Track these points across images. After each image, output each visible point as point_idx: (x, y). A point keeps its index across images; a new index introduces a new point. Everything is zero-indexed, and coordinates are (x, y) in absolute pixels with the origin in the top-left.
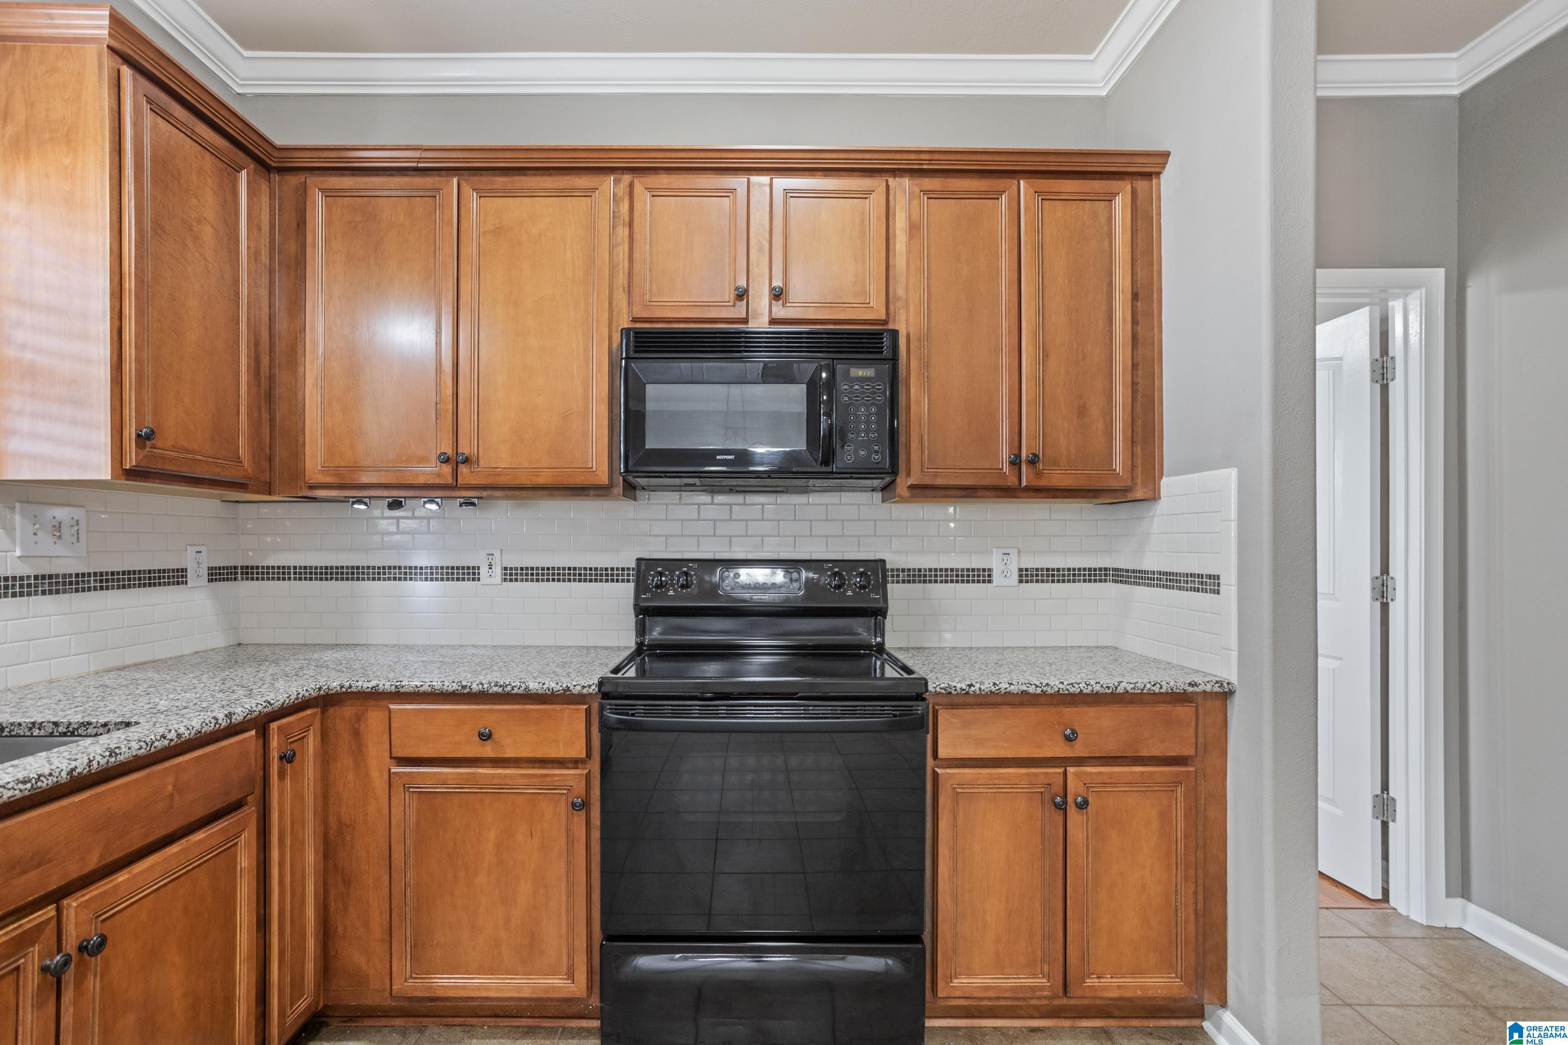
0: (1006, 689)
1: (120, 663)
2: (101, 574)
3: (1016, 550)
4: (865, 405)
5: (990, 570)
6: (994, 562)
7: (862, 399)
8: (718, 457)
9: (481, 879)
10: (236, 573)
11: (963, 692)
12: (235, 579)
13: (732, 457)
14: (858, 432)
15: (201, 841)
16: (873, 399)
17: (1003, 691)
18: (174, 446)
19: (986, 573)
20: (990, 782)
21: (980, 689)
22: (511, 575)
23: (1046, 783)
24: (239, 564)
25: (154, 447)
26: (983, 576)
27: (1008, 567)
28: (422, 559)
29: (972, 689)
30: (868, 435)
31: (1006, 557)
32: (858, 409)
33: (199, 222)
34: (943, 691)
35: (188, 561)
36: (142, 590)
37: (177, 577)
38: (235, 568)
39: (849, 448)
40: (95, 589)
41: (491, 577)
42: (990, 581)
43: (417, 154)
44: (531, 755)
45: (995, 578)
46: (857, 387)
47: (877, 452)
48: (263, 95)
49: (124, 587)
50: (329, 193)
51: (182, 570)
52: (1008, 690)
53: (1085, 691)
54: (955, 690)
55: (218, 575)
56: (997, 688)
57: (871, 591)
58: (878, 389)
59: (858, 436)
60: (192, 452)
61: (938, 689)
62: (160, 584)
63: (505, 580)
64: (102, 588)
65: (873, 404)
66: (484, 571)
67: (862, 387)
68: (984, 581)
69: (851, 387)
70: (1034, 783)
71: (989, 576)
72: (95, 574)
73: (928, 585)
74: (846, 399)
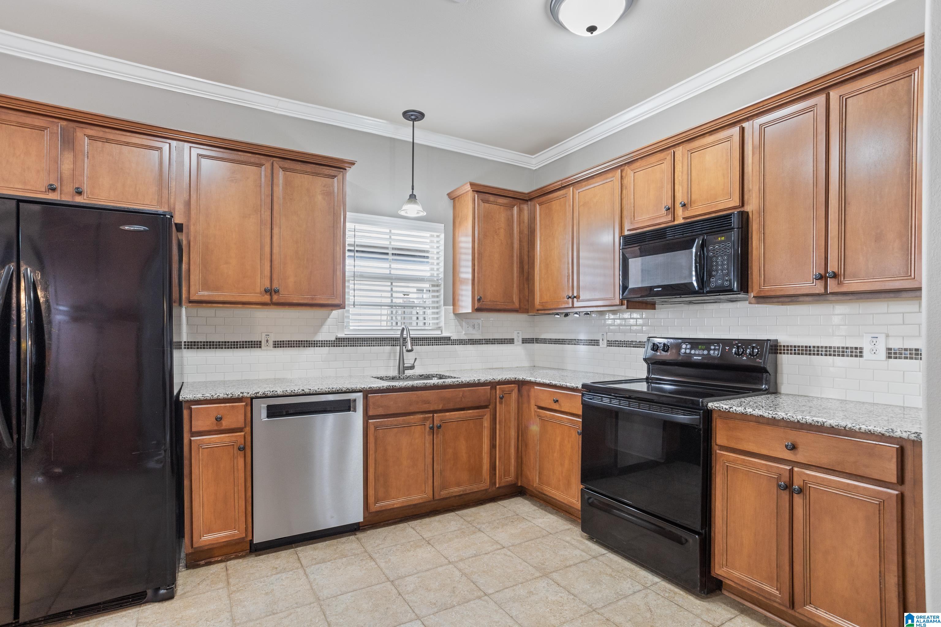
0: (750, 412)
1: (491, 367)
2: (486, 339)
3: (883, 336)
4: (721, 256)
5: (861, 348)
6: (865, 344)
7: (720, 252)
8: (655, 290)
9: (555, 455)
10: (533, 341)
11: (727, 410)
12: (533, 343)
13: (660, 289)
14: (717, 271)
15: (470, 413)
16: (726, 252)
17: (749, 414)
18: (490, 301)
19: (858, 351)
20: (744, 464)
21: (736, 410)
22: (611, 344)
23: (779, 473)
24: (535, 337)
25: (483, 302)
26: (857, 352)
27: (876, 347)
28: (582, 337)
29: (731, 409)
30: (722, 271)
31: (875, 340)
32: (717, 258)
33: (499, 229)
34: (716, 408)
35: (514, 336)
36: (499, 345)
37: (511, 341)
38: (533, 339)
39: (713, 280)
40: (484, 344)
41: (603, 344)
42: (861, 356)
43: (560, 183)
44: (568, 411)
45: (865, 354)
46: (717, 247)
47: (727, 280)
48: (540, 167)
49: (493, 344)
50: (540, 204)
51: (513, 339)
52: (751, 413)
53: (801, 422)
54: (722, 409)
55: (525, 341)
56: (745, 411)
57: (757, 358)
58: (728, 246)
59: (717, 273)
60: (496, 302)
61: (713, 407)
62: (505, 343)
63: (608, 346)
64: (486, 344)
65: (725, 255)
66: (601, 341)
67: (720, 246)
68: (856, 356)
69: (714, 247)
70: (770, 471)
71: (861, 352)
72: (484, 339)
73: (812, 356)
74: (711, 254)
